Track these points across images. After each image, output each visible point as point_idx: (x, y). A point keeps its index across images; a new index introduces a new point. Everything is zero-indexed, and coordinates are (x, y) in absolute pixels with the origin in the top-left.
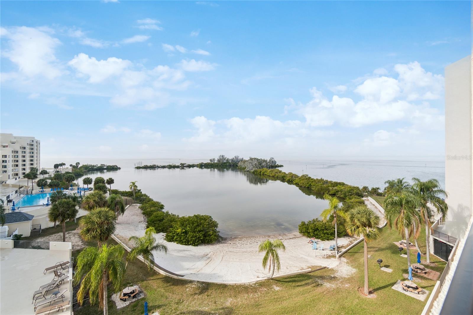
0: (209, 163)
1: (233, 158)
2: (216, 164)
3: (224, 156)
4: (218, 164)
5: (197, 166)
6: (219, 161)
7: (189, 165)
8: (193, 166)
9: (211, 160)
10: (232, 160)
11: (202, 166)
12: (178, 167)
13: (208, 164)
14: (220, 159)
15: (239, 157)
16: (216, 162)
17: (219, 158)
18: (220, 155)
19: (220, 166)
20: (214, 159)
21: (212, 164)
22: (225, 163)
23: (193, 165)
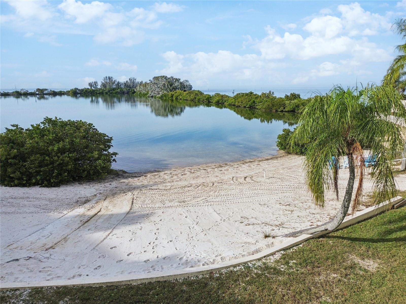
0: (88, 89)
1: (127, 82)
2: (99, 90)
3: (111, 77)
4: (103, 90)
5: (67, 93)
6: (104, 85)
7: (54, 91)
8: (61, 94)
9: (90, 85)
10: (125, 84)
11: (75, 93)
12: (32, 94)
13: (86, 91)
14: (106, 82)
15: (135, 80)
16: (99, 87)
17: (103, 82)
18: (105, 77)
19: (106, 93)
20: (96, 83)
21: (93, 91)
22: (114, 89)
23: (61, 92)
